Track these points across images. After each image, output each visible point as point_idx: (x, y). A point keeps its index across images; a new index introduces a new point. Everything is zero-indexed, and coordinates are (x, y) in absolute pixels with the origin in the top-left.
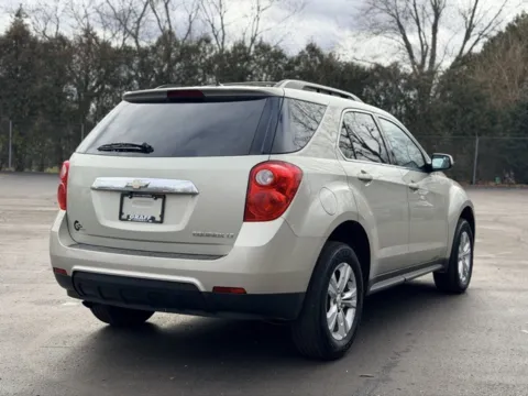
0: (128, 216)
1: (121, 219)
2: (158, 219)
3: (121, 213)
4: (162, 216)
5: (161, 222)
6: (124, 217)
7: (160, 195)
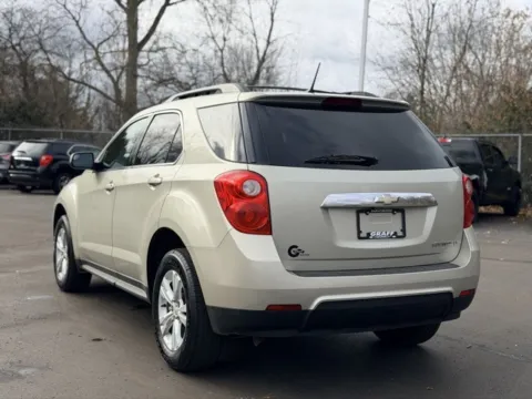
0: (369, 234)
1: (360, 238)
2: (400, 234)
3: (359, 232)
4: (404, 230)
5: (404, 236)
6: (362, 235)
7: (398, 209)
